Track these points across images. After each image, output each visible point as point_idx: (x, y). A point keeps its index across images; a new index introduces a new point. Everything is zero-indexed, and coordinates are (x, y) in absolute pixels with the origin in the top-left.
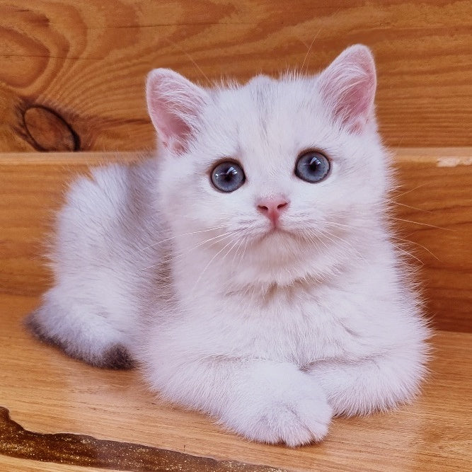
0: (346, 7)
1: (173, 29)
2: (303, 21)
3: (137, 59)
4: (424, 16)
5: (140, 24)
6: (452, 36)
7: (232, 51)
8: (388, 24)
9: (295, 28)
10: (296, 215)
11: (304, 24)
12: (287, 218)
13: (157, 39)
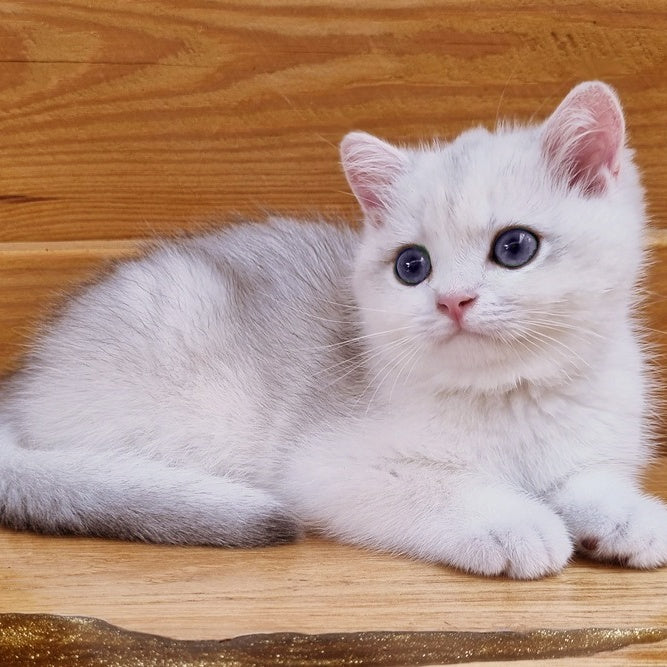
0: (345, 54)
1: (83, 69)
2: (284, 68)
3: (20, 108)
4: (446, 71)
5: (28, 57)
6: (480, 96)
7: (175, 103)
8: (401, 77)
9: (272, 77)
10: (484, 313)
11: (285, 72)
12: (473, 316)
13: (54, 82)
